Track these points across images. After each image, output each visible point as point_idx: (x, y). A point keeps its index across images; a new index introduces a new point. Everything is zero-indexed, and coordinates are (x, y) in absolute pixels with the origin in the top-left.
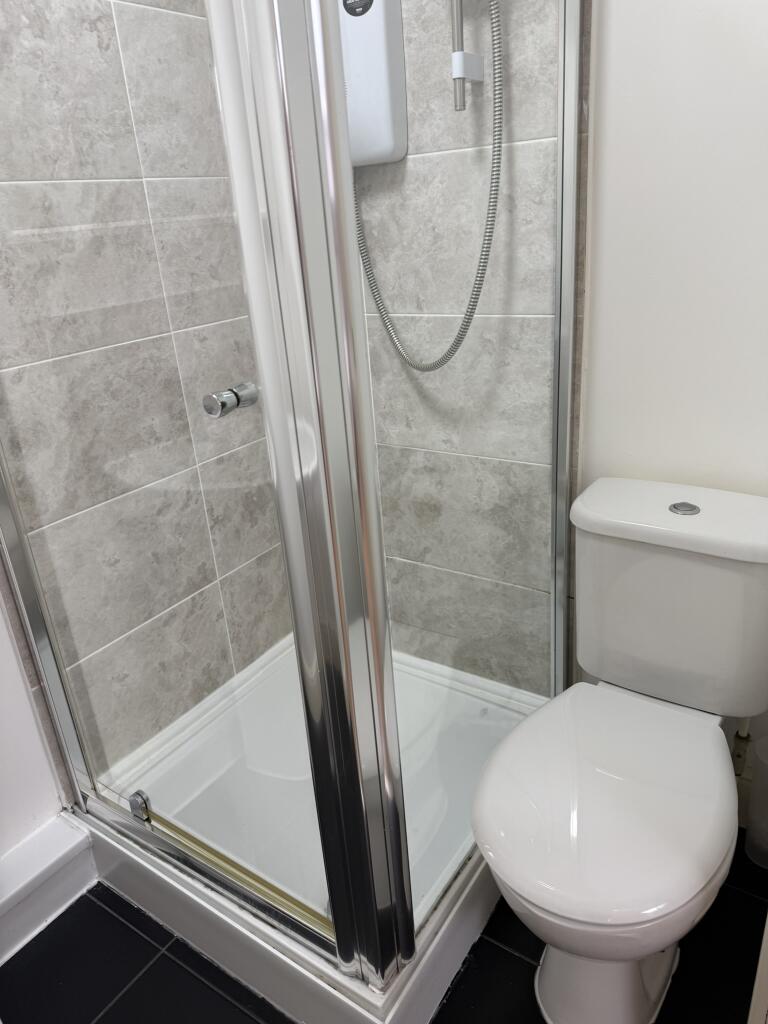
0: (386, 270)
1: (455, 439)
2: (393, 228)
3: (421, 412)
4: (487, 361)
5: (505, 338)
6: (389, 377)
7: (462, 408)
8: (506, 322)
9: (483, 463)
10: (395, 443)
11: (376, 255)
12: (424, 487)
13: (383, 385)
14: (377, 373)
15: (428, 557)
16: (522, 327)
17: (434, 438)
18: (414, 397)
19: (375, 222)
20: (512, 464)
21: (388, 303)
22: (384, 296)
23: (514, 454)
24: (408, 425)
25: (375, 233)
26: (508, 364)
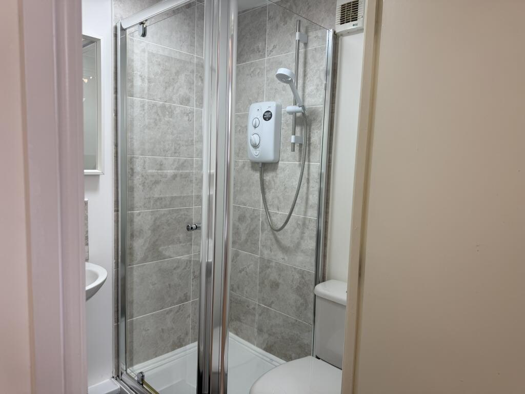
0: (269, 196)
1: (286, 258)
2: (273, 183)
3: (275, 247)
4: (298, 231)
5: (304, 224)
6: (266, 232)
7: (289, 247)
8: (305, 219)
9: (295, 269)
10: (266, 257)
11: (267, 190)
12: (274, 276)
13: (264, 235)
14: (263, 230)
15: (273, 305)
16: (310, 221)
17: (279, 257)
18: (274, 240)
19: (267, 180)
20: (304, 270)
21: (268, 207)
22: (268, 204)
23: (305, 266)
24: (271, 251)
25: (267, 183)
26: (304, 233)
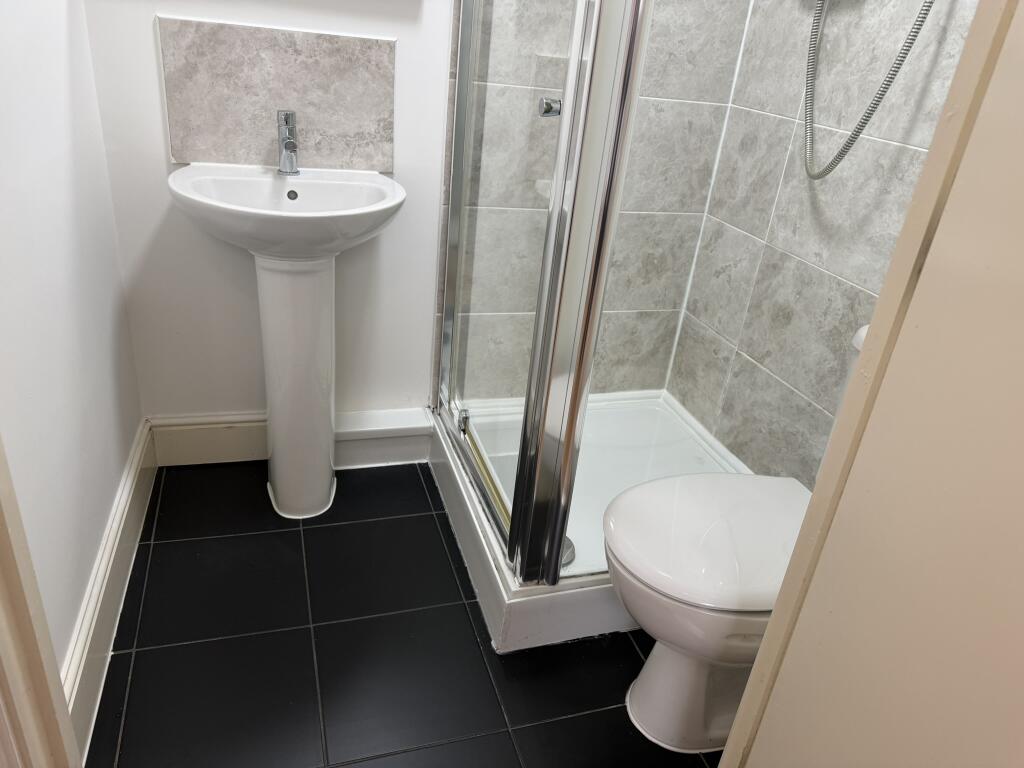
1: (825, 254)
2: (844, 43)
3: (807, 222)
5: (895, 167)
6: (795, 182)
7: (839, 227)
8: (901, 151)
9: (839, 283)
10: (779, 246)
11: (822, 68)
12: (785, 294)
13: (789, 189)
14: (788, 176)
15: (767, 361)
16: (912, 159)
17: (809, 250)
18: (807, 204)
19: (831, 37)
20: (861, 291)
21: (816, 113)
22: (816, 107)
24: (794, 232)
